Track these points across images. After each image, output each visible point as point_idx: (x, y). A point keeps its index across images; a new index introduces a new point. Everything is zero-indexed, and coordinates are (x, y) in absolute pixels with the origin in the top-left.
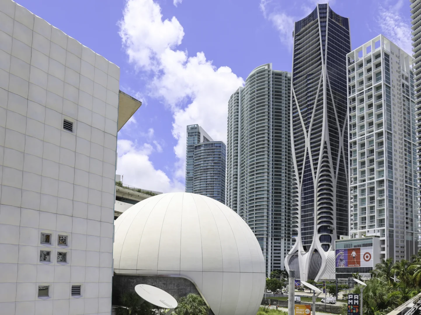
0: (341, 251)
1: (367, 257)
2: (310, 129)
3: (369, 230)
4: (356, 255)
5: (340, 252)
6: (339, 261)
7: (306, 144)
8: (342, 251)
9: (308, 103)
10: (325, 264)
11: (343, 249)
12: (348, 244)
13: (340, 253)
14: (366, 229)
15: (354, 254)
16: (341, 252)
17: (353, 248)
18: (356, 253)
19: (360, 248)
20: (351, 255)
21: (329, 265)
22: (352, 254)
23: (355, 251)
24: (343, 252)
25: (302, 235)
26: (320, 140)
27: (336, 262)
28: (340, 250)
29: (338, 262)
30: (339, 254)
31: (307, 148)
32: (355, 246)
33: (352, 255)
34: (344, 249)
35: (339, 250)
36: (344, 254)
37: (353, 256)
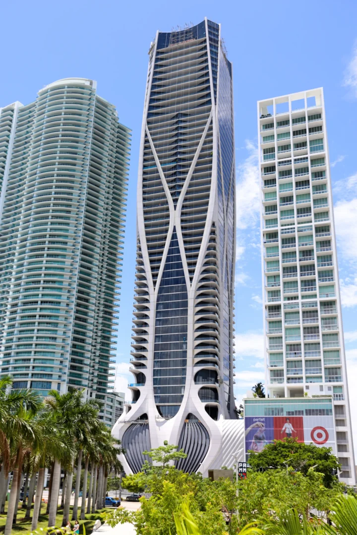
0: (257, 420)
1: (320, 435)
2: (181, 198)
3: (307, 384)
4: (292, 431)
5: (256, 422)
6: (253, 441)
7: (171, 220)
8: (259, 421)
9: (179, 157)
10: (218, 446)
11: (262, 418)
12: (274, 407)
13: (255, 424)
14: (302, 382)
15: (288, 428)
16: (258, 423)
17: (285, 415)
18: (293, 427)
19: (302, 417)
20: (280, 431)
21: (227, 449)
22: (283, 429)
23: (290, 422)
24: (263, 422)
25: (154, 384)
26: (205, 218)
27: (246, 443)
28: (256, 418)
29: (251, 442)
30: (252, 426)
31: (175, 227)
32: (289, 413)
33: (285, 430)
34: (266, 418)
35: (253, 418)
36: (266, 427)
37: (287, 432)
